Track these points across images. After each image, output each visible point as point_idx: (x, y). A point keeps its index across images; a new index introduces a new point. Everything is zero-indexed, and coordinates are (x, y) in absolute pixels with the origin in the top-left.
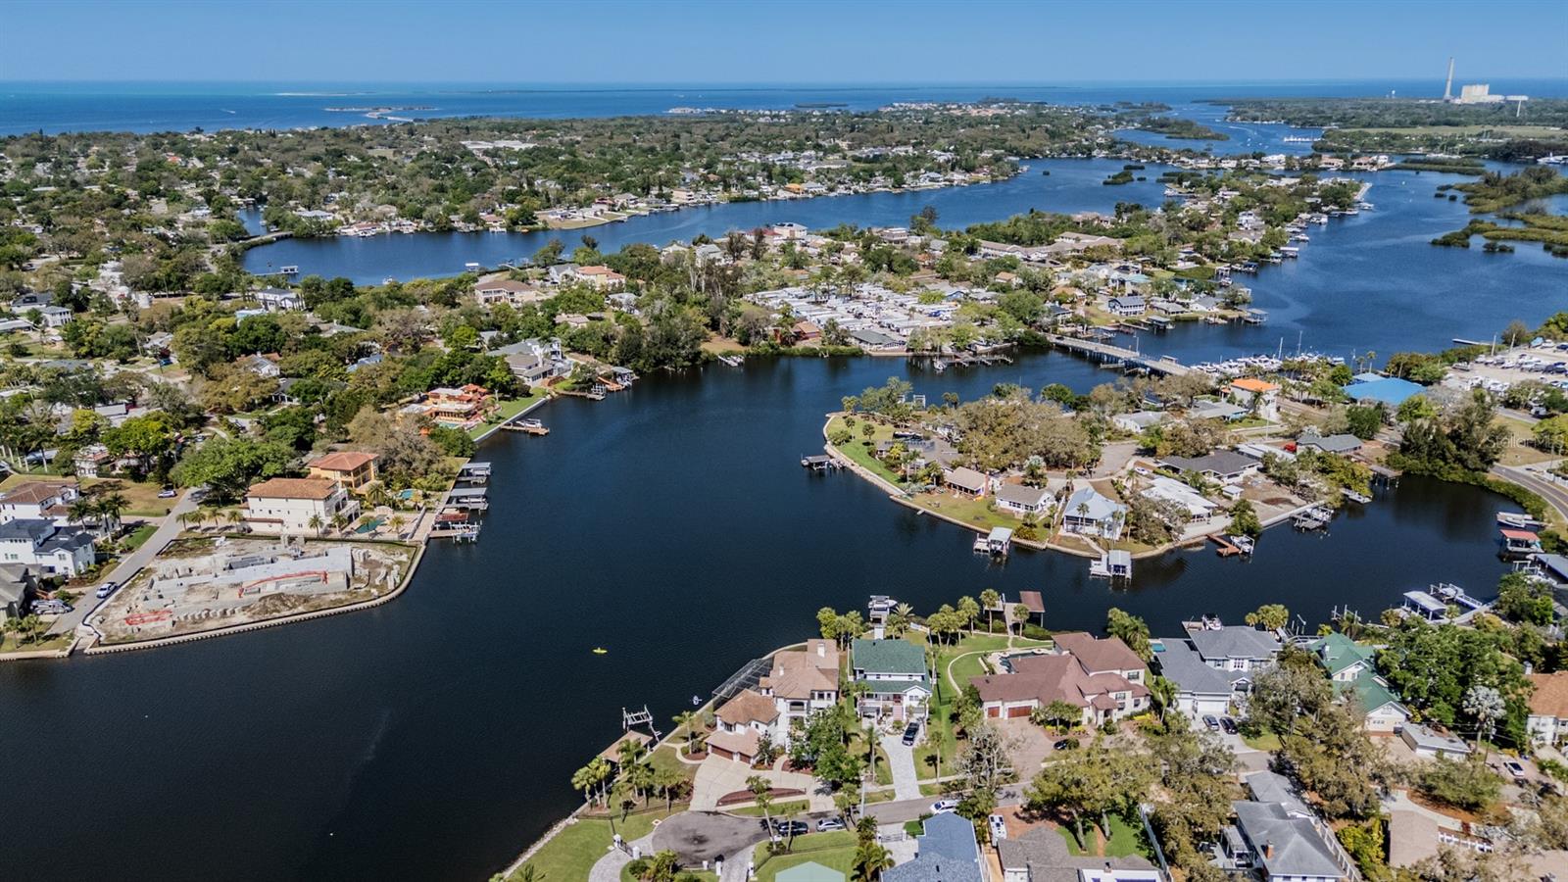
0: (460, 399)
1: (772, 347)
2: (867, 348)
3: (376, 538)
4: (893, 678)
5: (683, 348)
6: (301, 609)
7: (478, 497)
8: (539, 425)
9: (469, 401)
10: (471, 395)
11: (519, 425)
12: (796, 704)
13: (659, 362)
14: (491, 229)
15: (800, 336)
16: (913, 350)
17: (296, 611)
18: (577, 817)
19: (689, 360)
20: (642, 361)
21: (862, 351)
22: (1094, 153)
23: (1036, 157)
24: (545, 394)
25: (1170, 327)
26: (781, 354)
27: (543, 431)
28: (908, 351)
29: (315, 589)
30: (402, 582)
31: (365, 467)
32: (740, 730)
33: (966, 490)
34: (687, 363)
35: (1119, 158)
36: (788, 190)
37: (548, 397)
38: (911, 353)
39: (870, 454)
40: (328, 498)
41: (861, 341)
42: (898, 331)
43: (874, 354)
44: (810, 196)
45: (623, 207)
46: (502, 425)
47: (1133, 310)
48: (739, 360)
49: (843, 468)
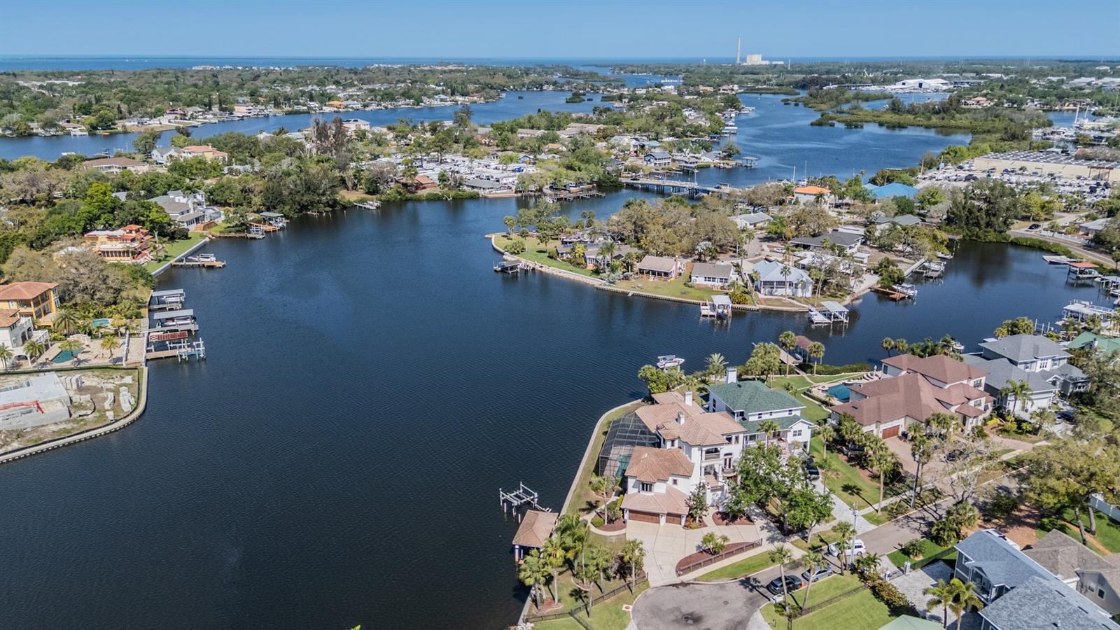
0: (123, 239)
1: (400, 193)
2: (481, 192)
3: (82, 365)
4: (775, 416)
5: (324, 194)
6: (15, 445)
7: (186, 318)
8: (214, 259)
9: (133, 240)
10: (134, 234)
11: (191, 260)
12: (713, 452)
13: (304, 208)
14: (72, 133)
15: (419, 186)
16: (520, 192)
17: (10, 449)
18: (526, 621)
19: (329, 206)
20: (287, 208)
21: (478, 194)
22: (545, 87)
23: (505, 90)
24: (202, 236)
25: (696, 171)
26: (408, 200)
27: (219, 264)
28: (516, 192)
29: (29, 421)
30: (138, 403)
31: (44, 297)
32: (659, 488)
33: (660, 274)
34: (327, 209)
35: (563, 90)
36: (332, 106)
37: (207, 239)
38: (519, 195)
39: (551, 257)
40: (13, 327)
41: (473, 187)
42: (498, 181)
43: (490, 196)
44: (351, 110)
45: (192, 117)
46: (173, 261)
47: (663, 161)
48: (376, 204)
49: (533, 269)
